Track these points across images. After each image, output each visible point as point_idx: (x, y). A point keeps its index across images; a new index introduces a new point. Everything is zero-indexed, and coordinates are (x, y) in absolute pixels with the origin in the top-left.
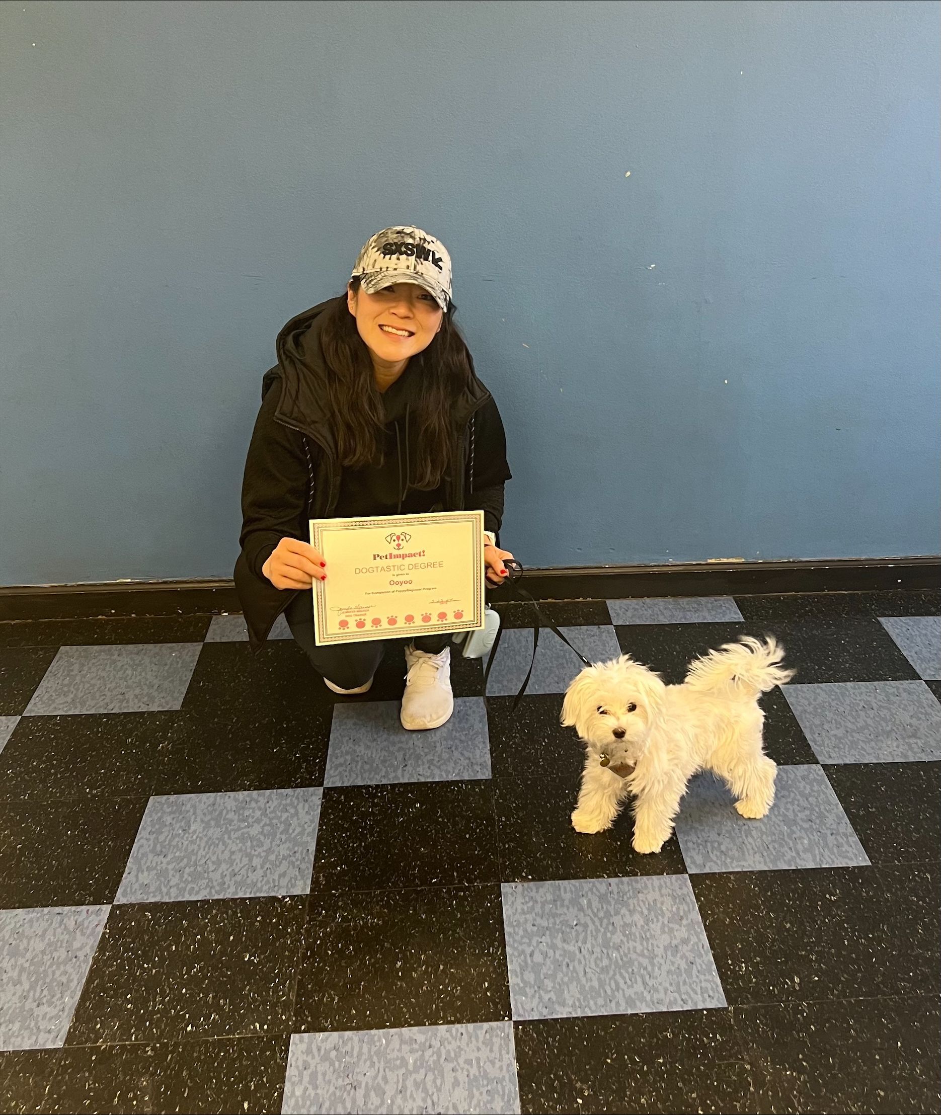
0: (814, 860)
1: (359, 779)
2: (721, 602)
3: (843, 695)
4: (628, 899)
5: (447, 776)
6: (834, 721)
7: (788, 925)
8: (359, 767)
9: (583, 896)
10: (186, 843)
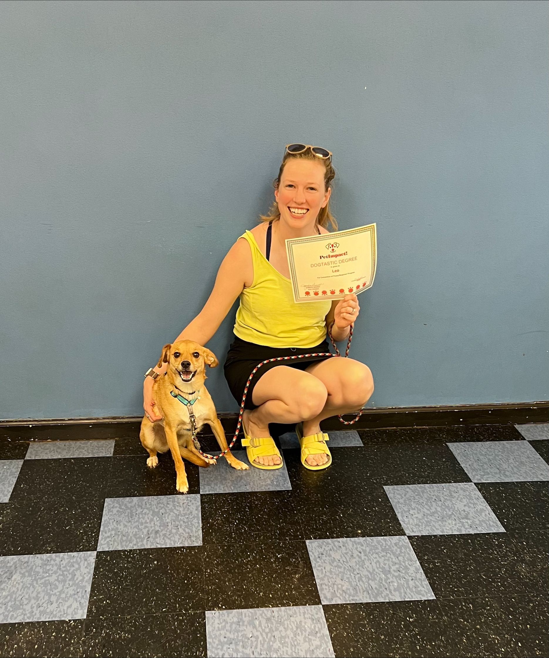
0: (400, 596)
1: (120, 545)
2: (350, 434)
3: (423, 492)
4: (284, 620)
5: (174, 544)
6: (416, 509)
7: (383, 637)
8: (119, 539)
9: (256, 618)
10: (9, 587)
